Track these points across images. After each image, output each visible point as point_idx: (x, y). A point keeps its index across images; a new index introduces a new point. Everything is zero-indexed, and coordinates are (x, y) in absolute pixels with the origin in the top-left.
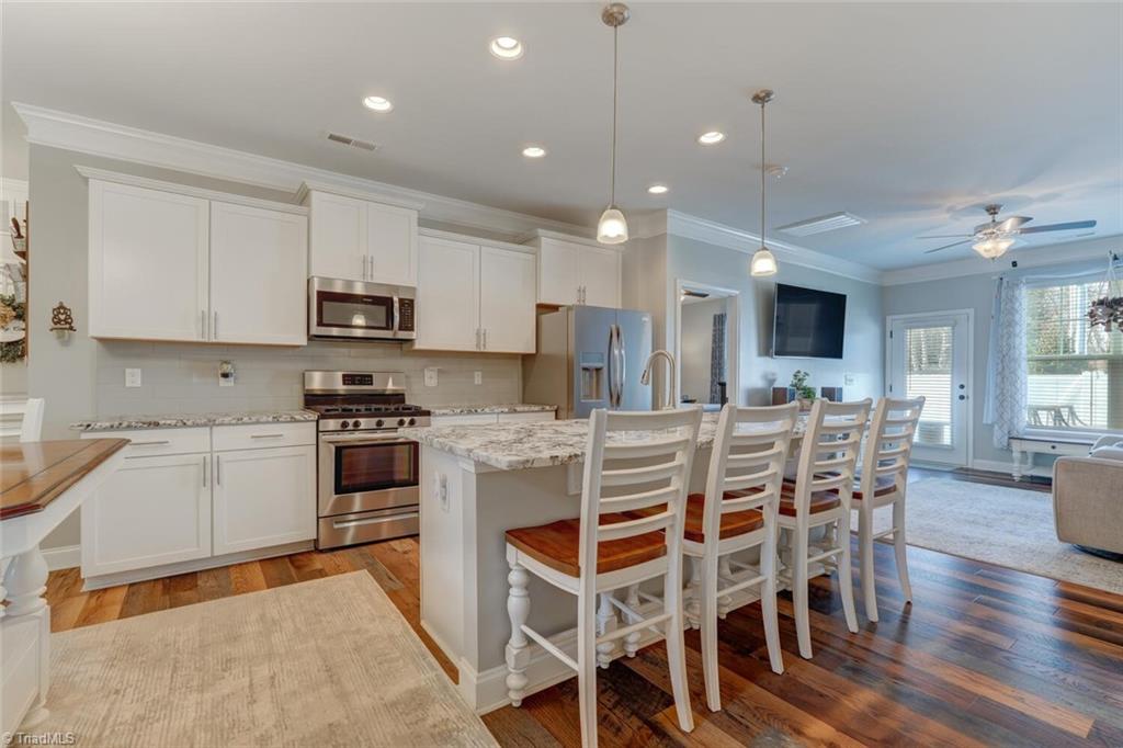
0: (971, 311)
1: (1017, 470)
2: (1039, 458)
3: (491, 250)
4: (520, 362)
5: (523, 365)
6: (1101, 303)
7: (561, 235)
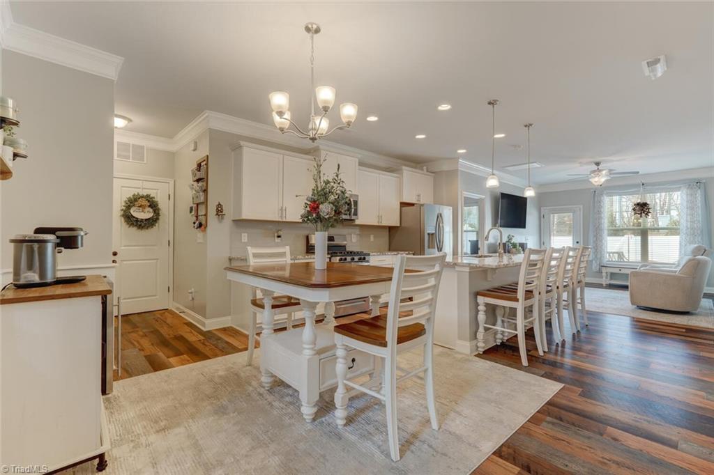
0: (581, 207)
1: (605, 281)
2: (613, 275)
3: (383, 176)
4: (388, 230)
5: (389, 231)
6: (638, 204)
7: (411, 169)
